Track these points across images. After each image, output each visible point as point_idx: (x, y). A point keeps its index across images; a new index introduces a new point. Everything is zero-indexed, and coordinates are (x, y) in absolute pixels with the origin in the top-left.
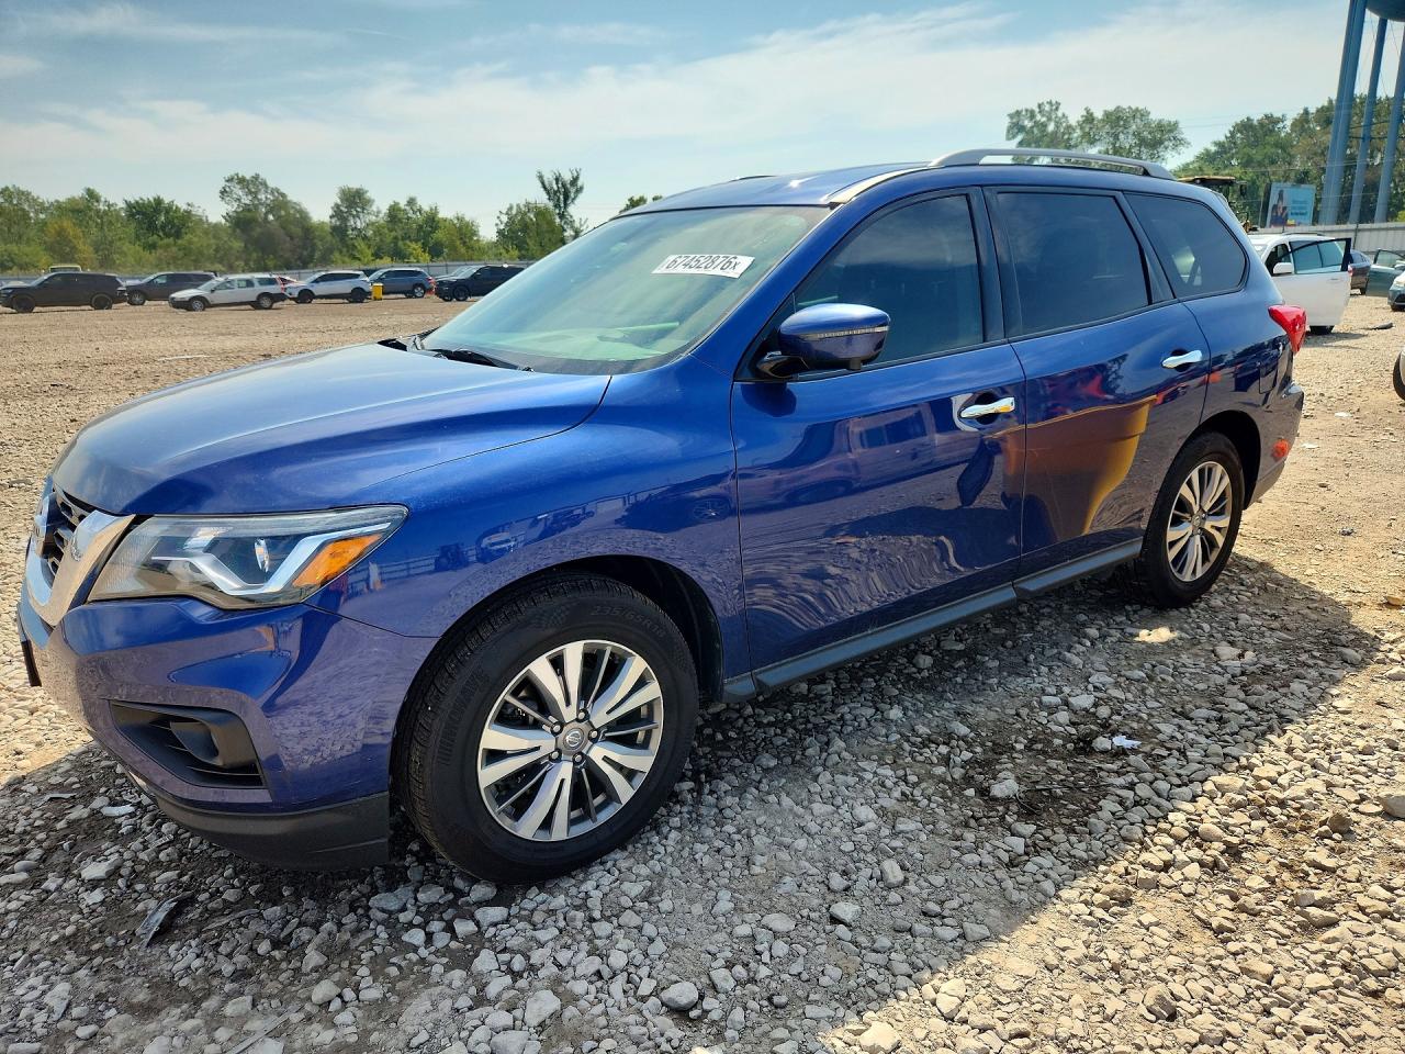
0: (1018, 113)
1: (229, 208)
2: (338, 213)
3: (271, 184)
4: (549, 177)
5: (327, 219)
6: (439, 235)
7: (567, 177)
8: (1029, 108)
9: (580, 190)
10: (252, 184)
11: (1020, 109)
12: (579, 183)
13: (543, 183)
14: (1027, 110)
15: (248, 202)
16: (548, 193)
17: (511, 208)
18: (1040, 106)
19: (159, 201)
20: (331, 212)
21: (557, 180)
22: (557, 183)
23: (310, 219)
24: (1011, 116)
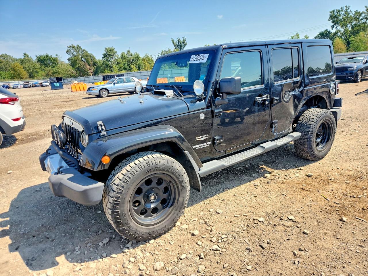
0: (333, 11)
1: (69, 56)
2: (105, 56)
3: (83, 48)
4: (176, 40)
5: (101, 59)
6: (140, 62)
7: (182, 40)
8: (338, 9)
9: (185, 45)
10: (77, 48)
11: (334, 9)
12: (186, 42)
13: (173, 42)
14: (336, 10)
15: (75, 54)
16: (175, 46)
17: (163, 52)
18: (341, 8)
19: (47, 55)
20: (102, 56)
21: (179, 41)
22: (178, 42)
23: (95, 59)
24: (331, 12)
